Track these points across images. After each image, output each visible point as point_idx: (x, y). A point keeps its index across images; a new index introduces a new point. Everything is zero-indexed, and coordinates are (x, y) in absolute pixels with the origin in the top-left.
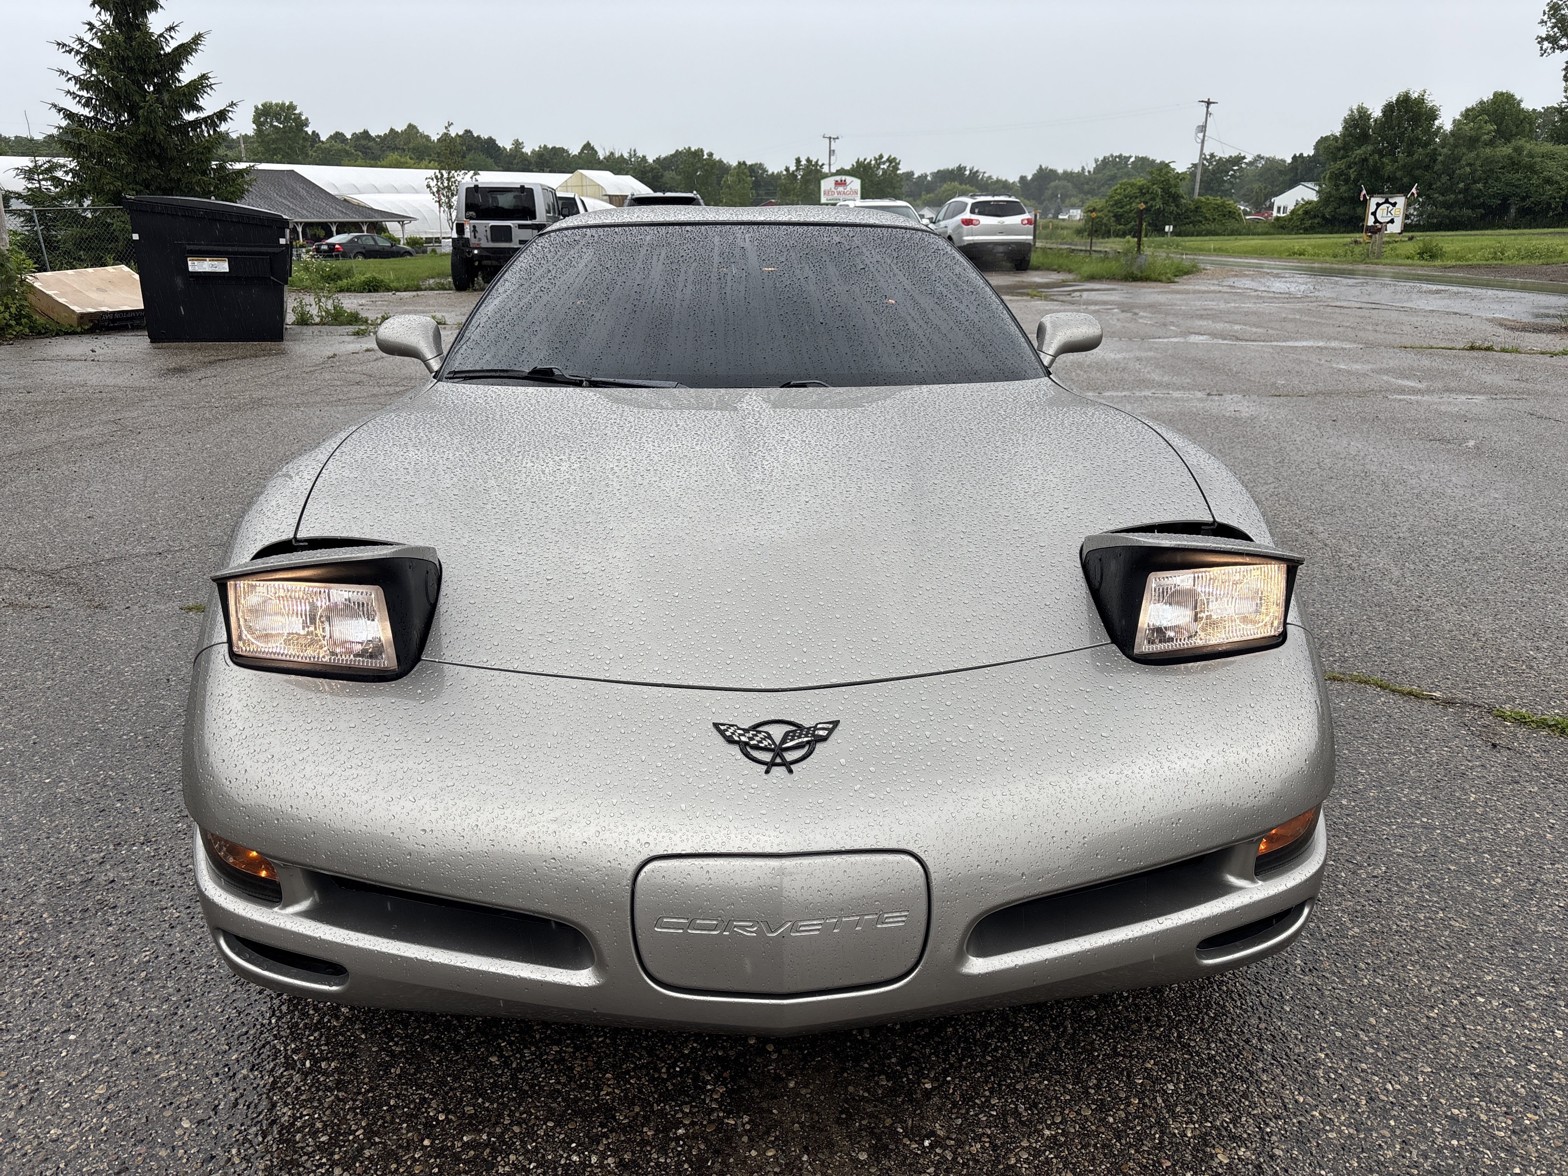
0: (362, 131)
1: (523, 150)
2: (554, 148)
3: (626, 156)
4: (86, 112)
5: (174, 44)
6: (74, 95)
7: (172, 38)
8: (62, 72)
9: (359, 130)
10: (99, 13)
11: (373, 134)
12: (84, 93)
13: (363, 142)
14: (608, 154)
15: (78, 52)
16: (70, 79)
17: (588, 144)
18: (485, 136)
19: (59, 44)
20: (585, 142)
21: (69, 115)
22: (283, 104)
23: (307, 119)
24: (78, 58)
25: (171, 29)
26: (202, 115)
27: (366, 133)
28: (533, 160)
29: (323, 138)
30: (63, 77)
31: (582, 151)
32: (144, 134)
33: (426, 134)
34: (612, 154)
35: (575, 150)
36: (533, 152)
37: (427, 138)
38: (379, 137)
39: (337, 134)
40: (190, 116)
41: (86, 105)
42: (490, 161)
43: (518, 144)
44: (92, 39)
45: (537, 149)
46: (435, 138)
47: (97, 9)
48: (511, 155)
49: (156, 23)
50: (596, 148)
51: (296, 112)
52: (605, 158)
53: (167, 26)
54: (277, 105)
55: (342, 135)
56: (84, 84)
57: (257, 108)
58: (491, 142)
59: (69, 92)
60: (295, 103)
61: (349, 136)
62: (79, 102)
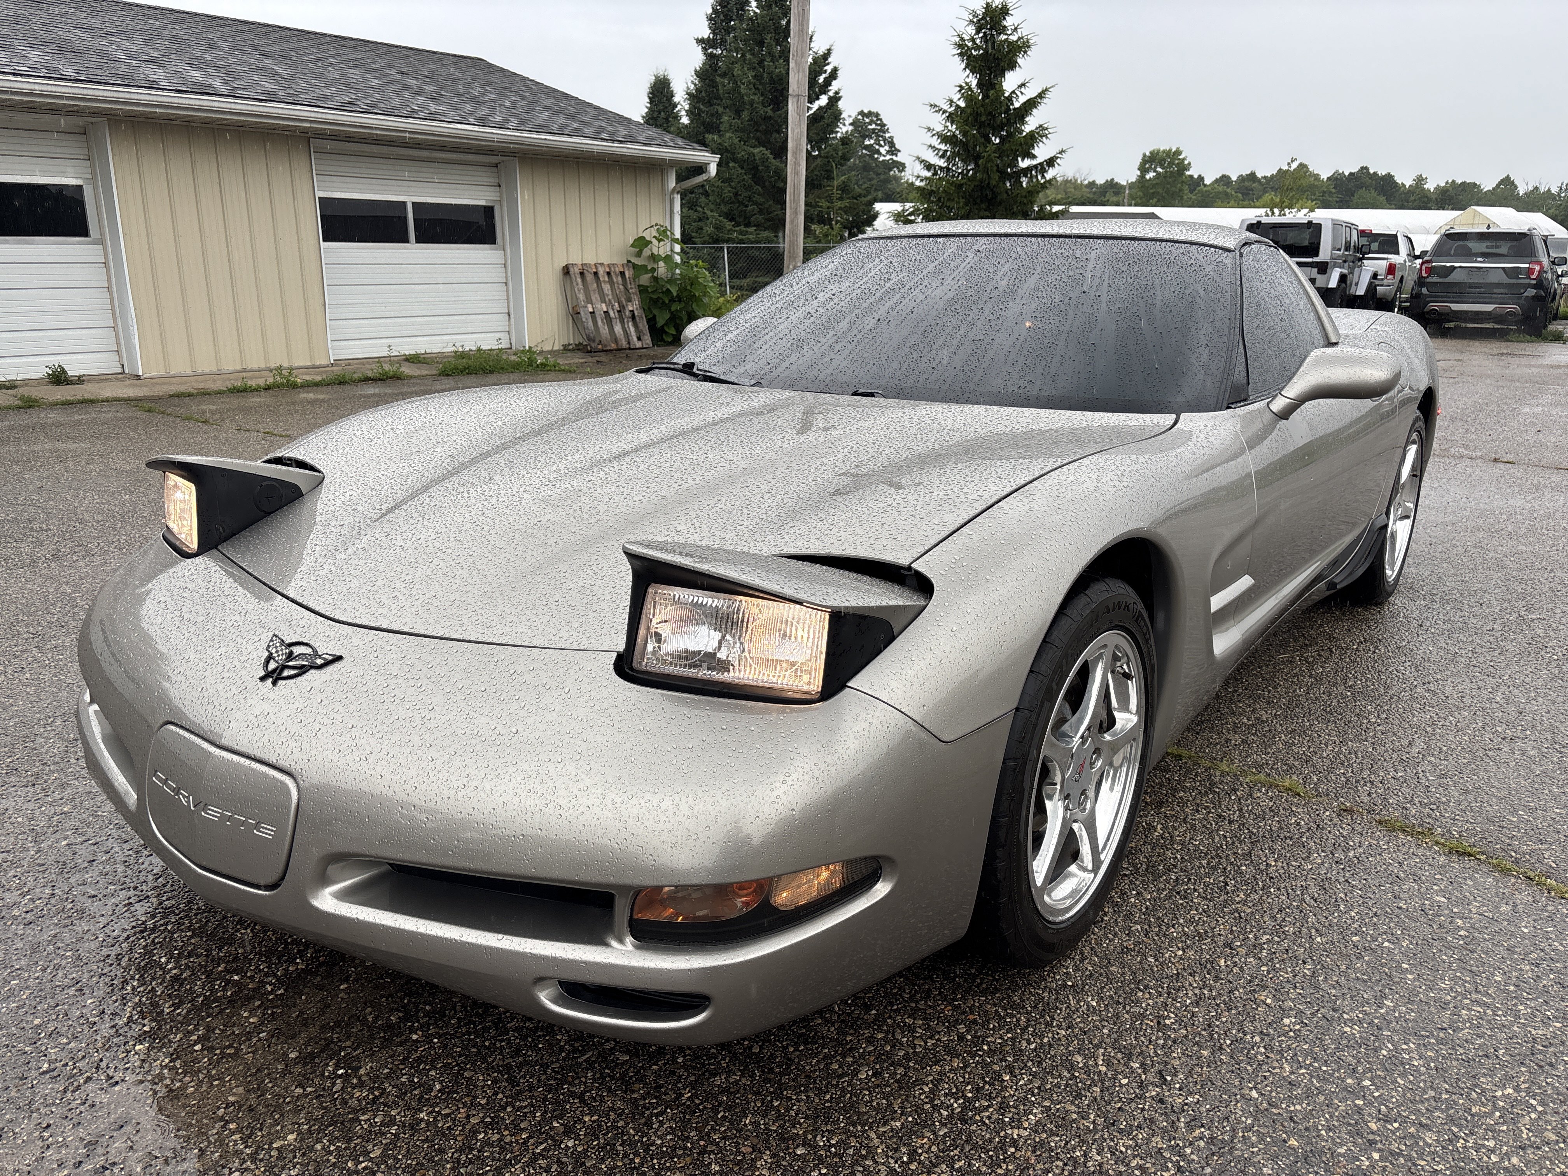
0: (1248, 173)
1: (1426, 187)
2: (1464, 183)
3: (1554, 190)
4: (942, 163)
5: (1023, 99)
6: (934, 148)
7: (1022, 93)
8: (929, 129)
9: (1246, 172)
10: (968, 76)
11: (1259, 175)
12: (943, 147)
13: (1247, 184)
14: (1531, 188)
15: (945, 112)
16: (934, 135)
17: (1508, 178)
18: (1382, 172)
19: (931, 105)
20: (1504, 176)
21: (929, 166)
22: (1170, 150)
23: (1189, 164)
24: (944, 116)
25: (1023, 85)
26: (1035, 162)
27: (1253, 175)
28: (1433, 197)
29: (1208, 181)
30: (930, 134)
31: (1498, 186)
32: (981, 181)
33: (1315, 172)
34: (1536, 188)
35: (1488, 184)
36: (1438, 188)
37: (1317, 177)
38: (1265, 177)
39: (1224, 176)
40: (1024, 164)
41: (942, 156)
42: (1382, 199)
43: (1420, 180)
44: (959, 99)
45: (1443, 184)
46: (1324, 176)
47: (968, 71)
48: (1409, 191)
49: (1010, 82)
50: (1516, 182)
51: (1181, 157)
52: (1526, 194)
53: (1019, 83)
54: (1164, 151)
55: (1228, 177)
56: (944, 139)
57: (1144, 155)
58: (1389, 178)
59: (930, 146)
60: (1181, 149)
61: (1234, 178)
62: (937, 154)
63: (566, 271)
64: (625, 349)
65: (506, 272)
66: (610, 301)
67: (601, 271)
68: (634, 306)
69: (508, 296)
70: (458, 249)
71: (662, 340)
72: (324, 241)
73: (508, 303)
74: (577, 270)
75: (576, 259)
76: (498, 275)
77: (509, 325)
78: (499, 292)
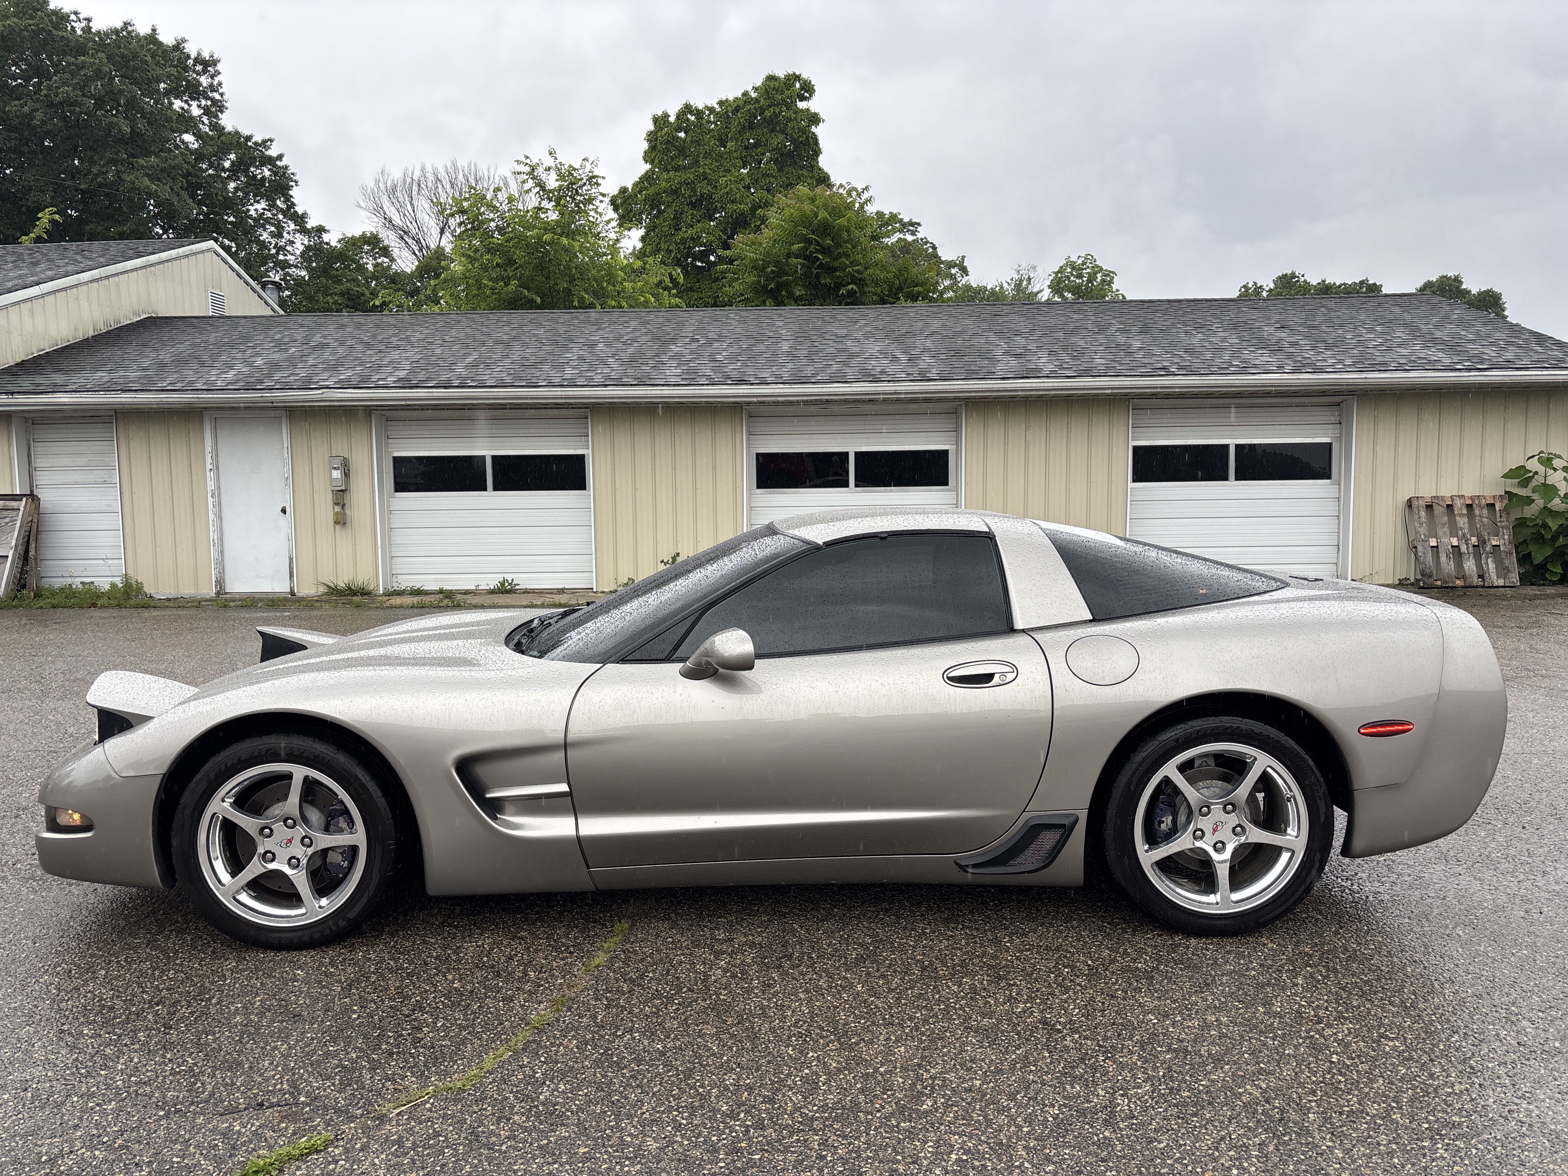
63: (1410, 504)
64: (1477, 587)
65: (1339, 506)
66: (1464, 535)
67: (1458, 503)
68: (1502, 540)
69: (1339, 528)
70: (1283, 485)
71: (1545, 579)
72: (1134, 481)
73: (1338, 536)
74: (1422, 503)
75: (1427, 491)
76: (1331, 508)
77: (1337, 558)
78: (1332, 524)
